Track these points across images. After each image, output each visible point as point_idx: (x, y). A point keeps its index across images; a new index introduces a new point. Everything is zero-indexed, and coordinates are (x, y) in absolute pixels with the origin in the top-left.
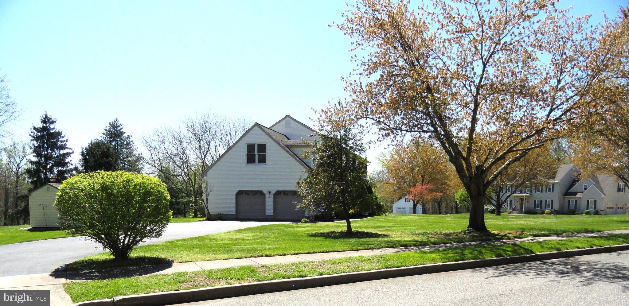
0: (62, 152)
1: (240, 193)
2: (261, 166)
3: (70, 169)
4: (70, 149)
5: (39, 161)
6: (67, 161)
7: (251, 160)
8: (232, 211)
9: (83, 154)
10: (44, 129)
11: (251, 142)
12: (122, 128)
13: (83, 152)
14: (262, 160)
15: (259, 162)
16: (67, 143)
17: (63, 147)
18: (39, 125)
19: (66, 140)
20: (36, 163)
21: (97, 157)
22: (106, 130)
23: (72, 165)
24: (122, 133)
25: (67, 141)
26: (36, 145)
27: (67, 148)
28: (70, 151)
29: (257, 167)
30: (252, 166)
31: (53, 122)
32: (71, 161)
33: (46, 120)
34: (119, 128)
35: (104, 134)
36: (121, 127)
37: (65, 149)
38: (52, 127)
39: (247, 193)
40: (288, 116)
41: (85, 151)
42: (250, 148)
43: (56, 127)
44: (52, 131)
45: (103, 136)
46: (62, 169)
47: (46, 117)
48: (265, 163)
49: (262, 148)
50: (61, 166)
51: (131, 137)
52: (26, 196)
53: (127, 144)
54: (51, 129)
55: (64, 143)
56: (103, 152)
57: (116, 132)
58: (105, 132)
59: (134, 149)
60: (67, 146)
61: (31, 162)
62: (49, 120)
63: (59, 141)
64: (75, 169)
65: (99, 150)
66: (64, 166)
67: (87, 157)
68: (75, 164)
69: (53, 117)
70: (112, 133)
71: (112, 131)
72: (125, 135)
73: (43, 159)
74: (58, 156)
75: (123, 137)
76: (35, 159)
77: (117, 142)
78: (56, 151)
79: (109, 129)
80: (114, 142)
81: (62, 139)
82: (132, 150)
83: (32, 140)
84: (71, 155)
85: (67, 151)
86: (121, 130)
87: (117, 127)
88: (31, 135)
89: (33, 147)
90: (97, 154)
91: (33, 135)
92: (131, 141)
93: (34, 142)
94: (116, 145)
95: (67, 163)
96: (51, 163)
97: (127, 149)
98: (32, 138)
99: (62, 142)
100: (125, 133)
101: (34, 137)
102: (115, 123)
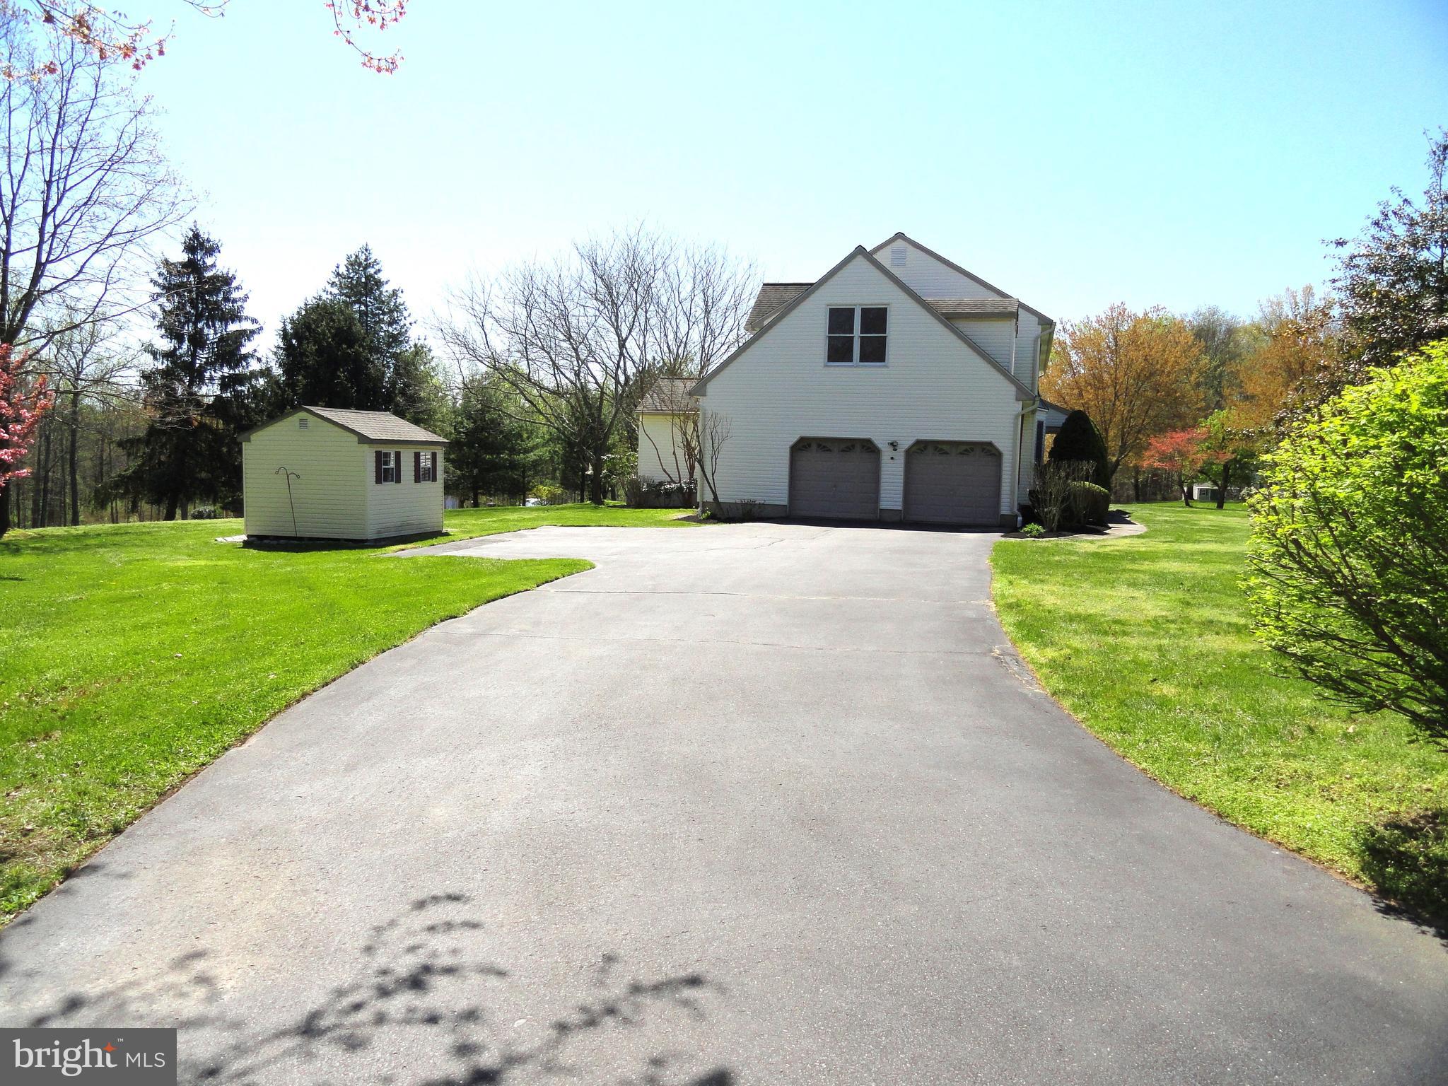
0: (233, 327)
1: (802, 447)
2: (871, 369)
3: (252, 373)
4: (254, 321)
5: (175, 349)
6: (244, 351)
7: (838, 352)
8: (779, 494)
9: (285, 336)
10: (193, 266)
11: (842, 301)
12: (379, 270)
13: (285, 330)
14: (875, 352)
15: (864, 358)
16: (245, 305)
17: (235, 316)
18: (180, 256)
19: (242, 296)
20: (169, 355)
21: (327, 342)
22: (338, 274)
23: (259, 360)
24: (379, 284)
25: (246, 297)
26: (168, 306)
27: (247, 318)
28: (255, 327)
29: (856, 373)
30: (841, 371)
31: (211, 251)
32: (255, 351)
33: (196, 244)
34: (371, 271)
35: (333, 284)
36: (377, 267)
37: (240, 319)
38: (209, 261)
39: (823, 445)
40: (900, 236)
41: (289, 327)
42: (839, 318)
43: (220, 264)
44: (208, 274)
45: (329, 289)
46: (232, 372)
47: (196, 236)
48: (883, 360)
49: (876, 318)
50: (229, 365)
51: (400, 294)
52: (139, 440)
53: (391, 311)
54: (207, 268)
55: (239, 304)
56: (339, 330)
57: (363, 280)
58: (336, 280)
59: (408, 325)
60: (244, 314)
61: (154, 354)
62: (202, 245)
63: (226, 299)
64: (266, 373)
65: (328, 324)
66: (237, 366)
67: (294, 341)
68: (264, 360)
69: (214, 238)
70: (354, 282)
71: (352, 278)
72: (387, 289)
73: (185, 346)
74: (221, 339)
75: (381, 293)
76: (165, 345)
77: (367, 306)
78: (218, 324)
79: (345, 273)
80: (357, 306)
81: (235, 295)
82: (402, 327)
83: (159, 295)
84: (256, 336)
85: (246, 325)
86: (376, 276)
87: (365, 268)
88: (155, 283)
89: (160, 313)
90: (324, 334)
91: (161, 281)
92: (400, 305)
93: (163, 300)
94: (364, 314)
95: (246, 357)
96: (203, 356)
97: (390, 324)
98: (158, 290)
99: (234, 301)
100: (387, 283)
101: (164, 287)
102: (362, 257)
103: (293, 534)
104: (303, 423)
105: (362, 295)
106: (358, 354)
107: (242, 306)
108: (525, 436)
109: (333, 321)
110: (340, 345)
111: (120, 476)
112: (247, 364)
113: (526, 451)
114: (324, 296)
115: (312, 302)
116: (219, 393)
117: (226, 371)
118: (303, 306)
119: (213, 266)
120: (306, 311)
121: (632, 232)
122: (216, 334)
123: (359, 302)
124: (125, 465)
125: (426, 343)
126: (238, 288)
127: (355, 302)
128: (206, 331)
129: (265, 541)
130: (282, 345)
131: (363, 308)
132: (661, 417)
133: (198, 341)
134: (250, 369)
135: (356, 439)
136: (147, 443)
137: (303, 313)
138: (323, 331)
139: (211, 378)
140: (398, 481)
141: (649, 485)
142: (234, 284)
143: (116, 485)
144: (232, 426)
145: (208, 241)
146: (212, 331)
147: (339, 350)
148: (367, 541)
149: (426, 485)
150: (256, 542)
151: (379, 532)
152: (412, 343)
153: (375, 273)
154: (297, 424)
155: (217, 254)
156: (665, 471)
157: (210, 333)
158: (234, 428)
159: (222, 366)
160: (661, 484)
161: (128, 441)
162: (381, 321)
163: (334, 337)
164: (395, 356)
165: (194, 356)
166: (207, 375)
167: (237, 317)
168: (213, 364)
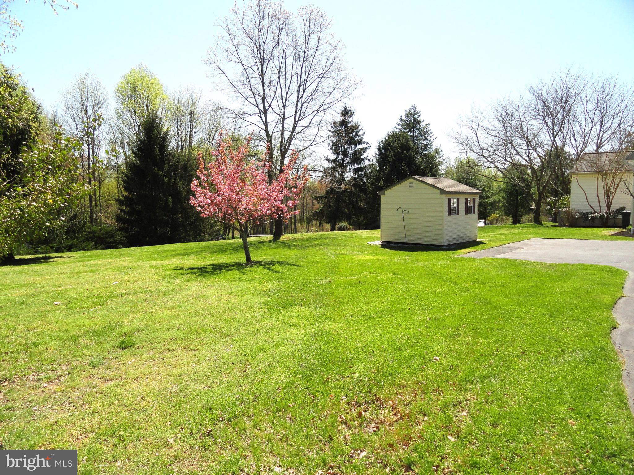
0: (359, 147)
3: (366, 166)
4: (367, 143)
5: (336, 158)
6: (363, 157)
9: (380, 150)
10: (344, 123)
12: (420, 116)
13: (379, 147)
16: (364, 137)
18: (339, 119)
20: (334, 161)
21: (398, 151)
22: (401, 120)
23: (369, 160)
24: (419, 122)
25: (364, 133)
26: (334, 140)
27: (364, 143)
28: (368, 146)
31: (351, 115)
32: (367, 156)
34: (416, 116)
35: (399, 125)
36: (418, 115)
37: (362, 143)
38: (350, 119)
41: (381, 145)
43: (354, 120)
44: (349, 125)
45: (397, 127)
46: (358, 166)
47: (345, 109)
50: (357, 163)
51: (429, 126)
52: (322, 197)
53: (425, 134)
54: (349, 122)
55: (361, 137)
56: (403, 144)
57: (412, 121)
58: (400, 122)
59: (432, 140)
60: (363, 140)
61: (328, 160)
62: (347, 113)
63: (356, 135)
64: (371, 166)
65: (398, 142)
66: (360, 163)
67: (383, 151)
68: (371, 160)
69: (352, 109)
70: (408, 122)
71: (407, 121)
72: (423, 124)
73: (340, 156)
74: (355, 152)
75: (420, 126)
76: (333, 156)
77: (414, 133)
78: (353, 146)
79: (404, 119)
80: (409, 133)
81: (360, 133)
82: (430, 141)
83: (331, 136)
84: (368, 150)
85: (364, 146)
86: (418, 119)
87: (414, 115)
88: (329, 131)
89: (331, 144)
90: (396, 147)
91: (331, 129)
92: (428, 131)
93: (332, 138)
94: (412, 137)
95: (364, 159)
96: (347, 160)
97: (424, 140)
98: (331, 134)
99: (359, 136)
100: (423, 121)
101: (333, 132)
102: (412, 110)
103: (404, 241)
104: (411, 185)
105: (412, 128)
106: (410, 155)
107: (362, 138)
108: (486, 189)
109: (400, 141)
110: (403, 151)
111: (315, 212)
112: (364, 162)
113: (488, 197)
114: (396, 130)
115: (391, 133)
116: (352, 175)
117: (356, 166)
118: (387, 135)
119: (352, 121)
120: (388, 138)
121: (563, 76)
122: (352, 150)
123: (410, 131)
124: (317, 207)
125: (440, 148)
126: (361, 130)
127: (408, 132)
128: (348, 150)
129: (391, 245)
130: (378, 153)
131: (412, 134)
132: (589, 175)
133: (345, 154)
134: (365, 164)
135: (438, 192)
136: (326, 198)
137: (387, 138)
138: (396, 146)
139: (350, 169)
140: (458, 214)
141: (580, 214)
142: (360, 128)
143: (314, 216)
144: (358, 190)
145: (350, 111)
146: (351, 149)
147: (403, 154)
148: (443, 246)
149: (470, 215)
150: (387, 245)
151: (449, 241)
152: (434, 148)
153: (418, 117)
154: (408, 185)
155: (353, 116)
156: (590, 206)
157: (349, 150)
158: (359, 190)
159: (354, 164)
160: (588, 213)
161: (318, 197)
162: (420, 139)
163: (400, 148)
164: (426, 155)
165: (343, 160)
166: (348, 168)
167: (360, 142)
168: (350, 163)
